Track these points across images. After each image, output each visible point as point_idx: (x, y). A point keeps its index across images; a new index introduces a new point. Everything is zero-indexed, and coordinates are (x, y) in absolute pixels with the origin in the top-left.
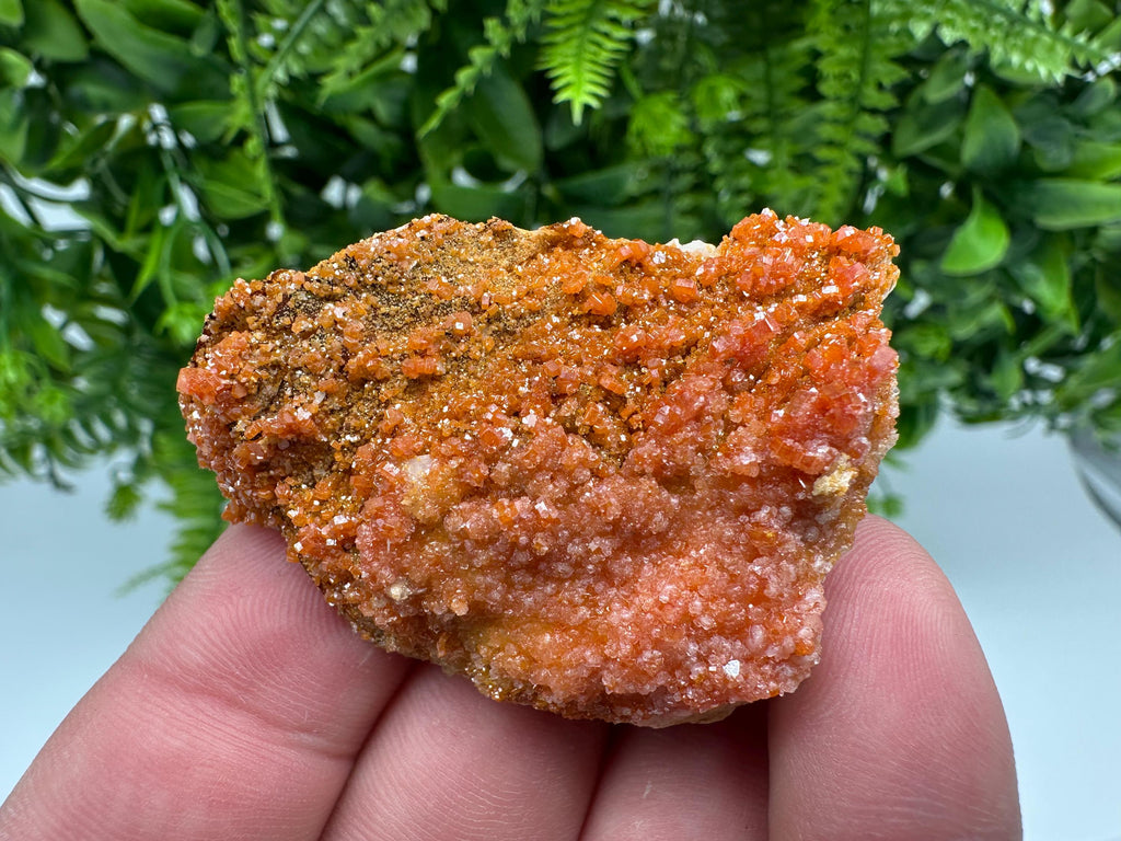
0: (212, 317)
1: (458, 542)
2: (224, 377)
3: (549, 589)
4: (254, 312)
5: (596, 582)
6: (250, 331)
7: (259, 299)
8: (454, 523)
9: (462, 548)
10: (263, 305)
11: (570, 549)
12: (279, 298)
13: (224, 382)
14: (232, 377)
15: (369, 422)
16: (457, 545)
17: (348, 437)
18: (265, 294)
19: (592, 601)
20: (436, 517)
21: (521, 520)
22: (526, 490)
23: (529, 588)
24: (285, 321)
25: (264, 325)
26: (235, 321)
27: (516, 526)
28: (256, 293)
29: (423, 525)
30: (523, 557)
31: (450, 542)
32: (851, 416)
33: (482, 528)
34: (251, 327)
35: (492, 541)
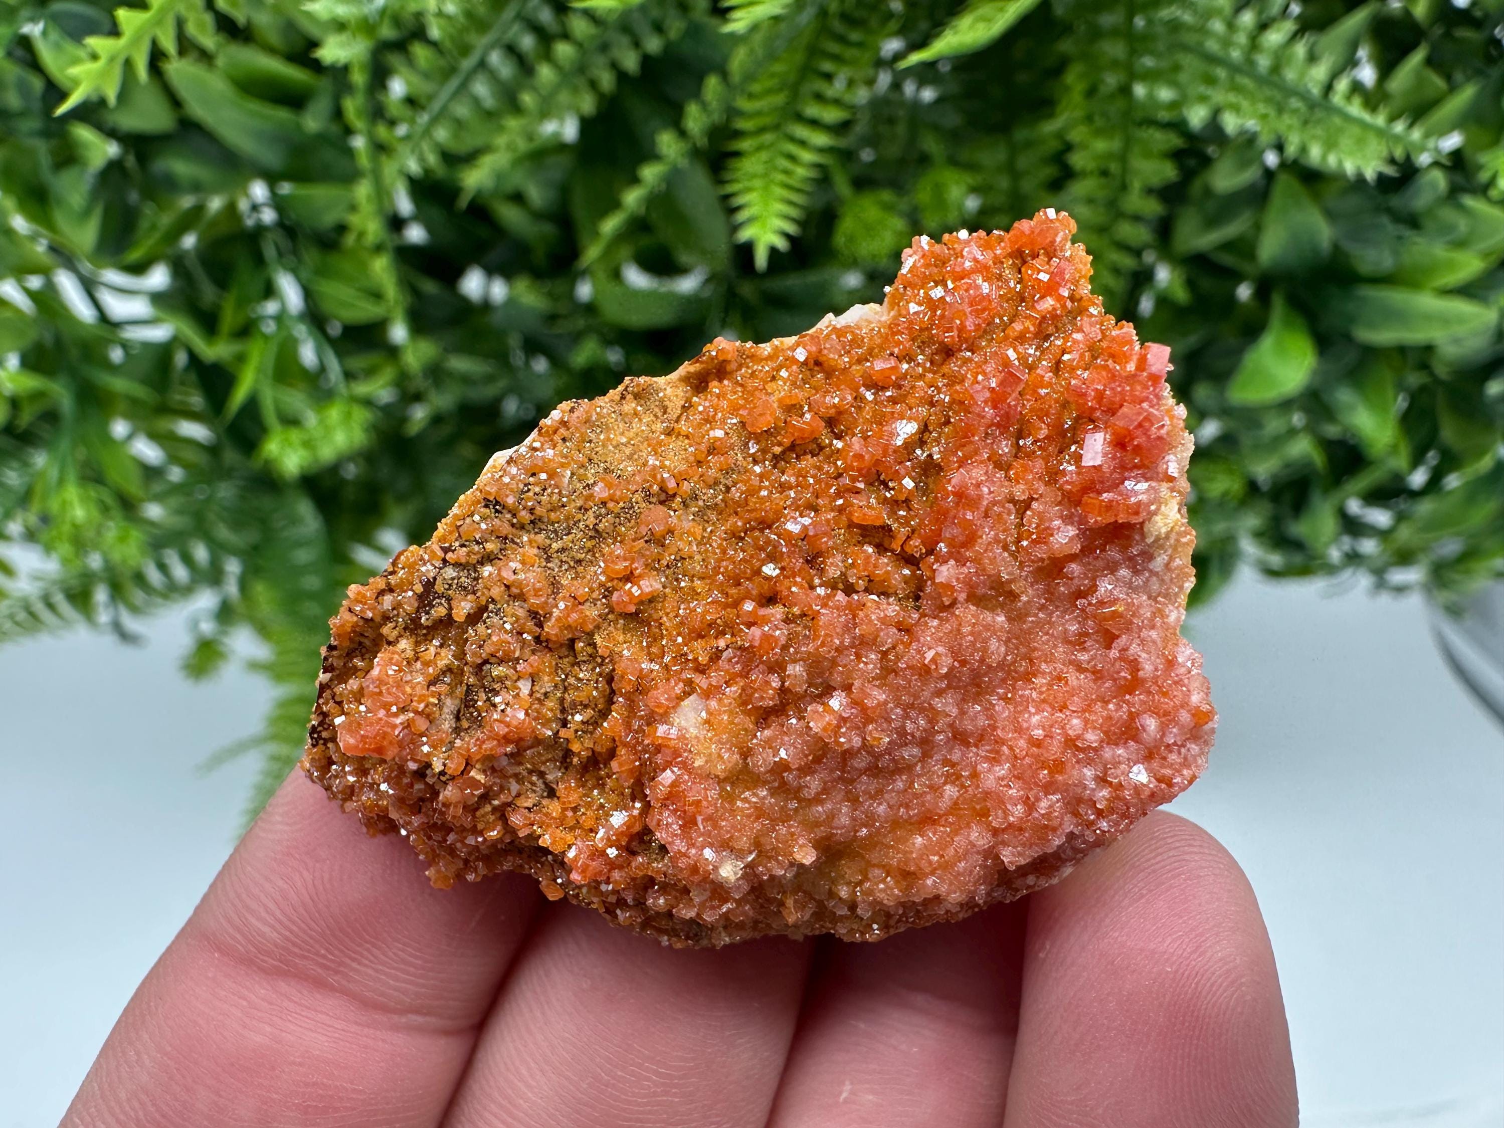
0: (331, 648)
1: (775, 780)
2: (396, 715)
3: (900, 785)
4: (386, 618)
5: (950, 751)
6: (389, 643)
7: (388, 600)
8: (762, 761)
9: (784, 783)
10: (397, 606)
11: (909, 727)
12: (419, 588)
13: (398, 721)
14: (403, 710)
15: (596, 688)
16: (776, 784)
17: (578, 718)
18: (391, 590)
19: (953, 774)
20: (737, 764)
21: (845, 720)
22: (833, 684)
23: (878, 794)
24: (439, 611)
25: (405, 629)
26: (362, 640)
27: (843, 730)
28: (381, 593)
29: (725, 780)
30: (860, 763)
31: (765, 783)
32: (1160, 438)
33: (803, 751)
34: (391, 639)
35: (818, 760)
